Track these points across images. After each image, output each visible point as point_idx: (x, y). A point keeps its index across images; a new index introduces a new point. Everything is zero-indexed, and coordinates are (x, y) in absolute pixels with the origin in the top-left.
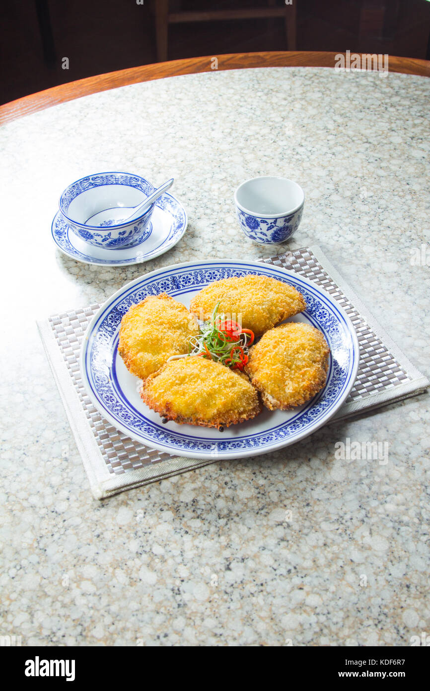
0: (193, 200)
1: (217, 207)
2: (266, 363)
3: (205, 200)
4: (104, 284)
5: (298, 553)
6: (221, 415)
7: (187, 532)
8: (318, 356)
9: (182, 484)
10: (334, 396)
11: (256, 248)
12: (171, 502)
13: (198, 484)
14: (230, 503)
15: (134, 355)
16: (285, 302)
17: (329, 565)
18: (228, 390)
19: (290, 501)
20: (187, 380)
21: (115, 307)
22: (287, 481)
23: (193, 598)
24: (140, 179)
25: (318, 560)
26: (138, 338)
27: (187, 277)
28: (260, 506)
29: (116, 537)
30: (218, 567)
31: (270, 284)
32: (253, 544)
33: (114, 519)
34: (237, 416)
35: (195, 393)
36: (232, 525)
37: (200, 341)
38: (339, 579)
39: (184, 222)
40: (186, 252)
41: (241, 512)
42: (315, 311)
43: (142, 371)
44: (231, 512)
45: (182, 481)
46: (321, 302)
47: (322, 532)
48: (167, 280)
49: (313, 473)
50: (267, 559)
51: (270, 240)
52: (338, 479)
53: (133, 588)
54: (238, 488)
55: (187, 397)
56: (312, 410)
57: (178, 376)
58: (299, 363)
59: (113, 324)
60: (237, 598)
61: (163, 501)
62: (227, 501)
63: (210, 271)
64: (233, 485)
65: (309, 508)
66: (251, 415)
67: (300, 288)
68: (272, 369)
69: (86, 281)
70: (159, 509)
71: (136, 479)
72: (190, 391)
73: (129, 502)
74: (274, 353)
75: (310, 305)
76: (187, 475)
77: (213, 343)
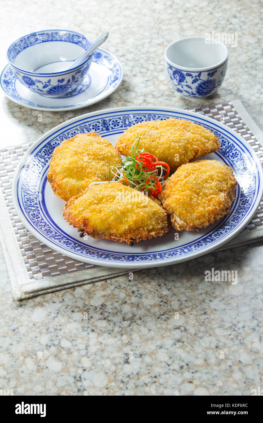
0: (131, 60)
1: (151, 67)
2: (177, 190)
3: (142, 61)
4: (43, 126)
5: (191, 352)
6: (132, 231)
7: (93, 331)
8: (225, 186)
9: (94, 291)
10: (236, 221)
11: (183, 102)
12: (82, 305)
13: (108, 292)
14: (135, 309)
15: (60, 180)
16: (200, 141)
17: (219, 364)
18: (140, 210)
19: (189, 309)
20: (104, 200)
21: (49, 142)
22: (188, 293)
23: (92, 385)
24: (81, 36)
25: (209, 359)
26: (65, 166)
27: (116, 121)
28: (162, 312)
29: (30, 332)
30: (117, 361)
31: (188, 126)
32: (152, 343)
33: (29, 317)
34: (147, 233)
35: (110, 211)
36: (134, 326)
37: (121, 171)
38: (226, 376)
39: (119, 77)
40: (120, 103)
41: (144, 316)
42: (228, 152)
43: (67, 194)
44: (134, 315)
45: (94, 289)
46: (235, 145)
47: (215, 337)
48: (98, 122)
49: (212, 288)
50: (162, 356)
51: (195, 92)
52: (235, 294)
53: (39, 374)
54: (143, 297)
55: (102, 214)
56: (216, 233)
57: (96, 197)
58: (206, 191)
59: (46, 157)
60: (132, 387)
61: (75, 304)
62: (132, 307)
63: (138, 117)
64: (139, 294)
65: (206, 316)
66: (159, 233)
67: (217, 133)
68: (181, 195)
69: (28, 124)
70: (70, 311)
71: (53, 284)
72: (105, 209)
73: (44, 304)
74: (184, 181)
75: (224, 147)
76: (99, 284)
77: (131, 173)
